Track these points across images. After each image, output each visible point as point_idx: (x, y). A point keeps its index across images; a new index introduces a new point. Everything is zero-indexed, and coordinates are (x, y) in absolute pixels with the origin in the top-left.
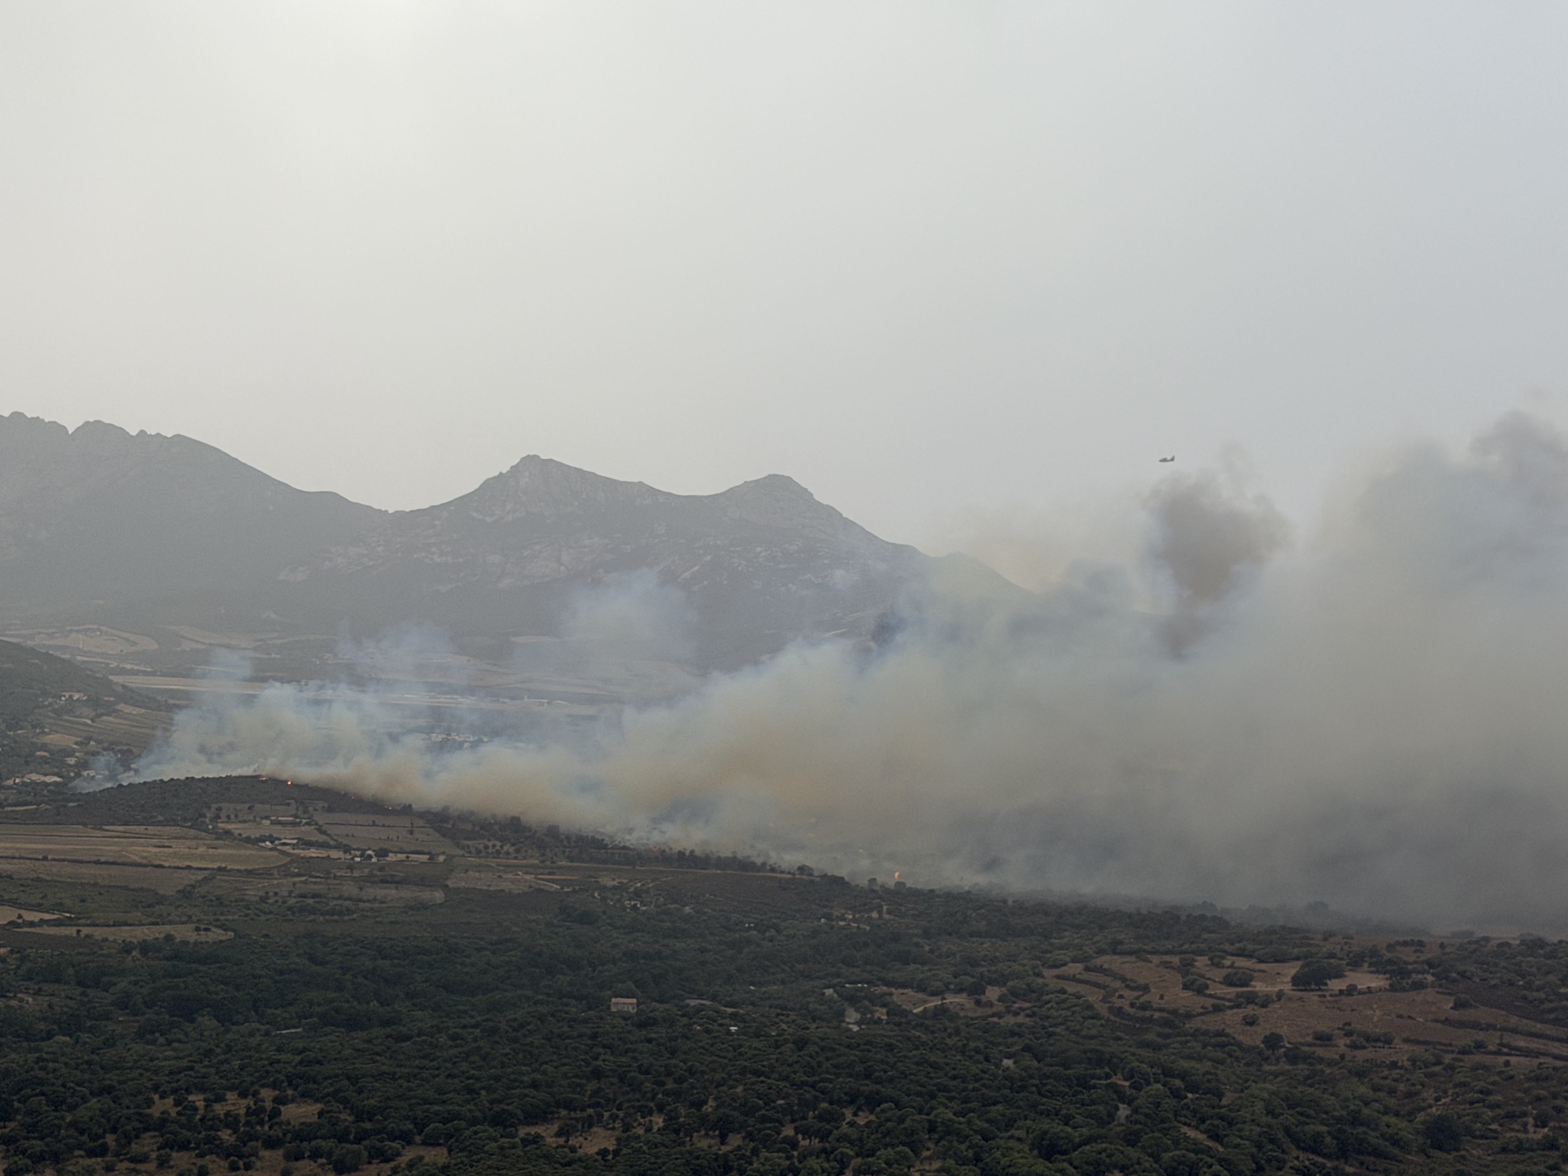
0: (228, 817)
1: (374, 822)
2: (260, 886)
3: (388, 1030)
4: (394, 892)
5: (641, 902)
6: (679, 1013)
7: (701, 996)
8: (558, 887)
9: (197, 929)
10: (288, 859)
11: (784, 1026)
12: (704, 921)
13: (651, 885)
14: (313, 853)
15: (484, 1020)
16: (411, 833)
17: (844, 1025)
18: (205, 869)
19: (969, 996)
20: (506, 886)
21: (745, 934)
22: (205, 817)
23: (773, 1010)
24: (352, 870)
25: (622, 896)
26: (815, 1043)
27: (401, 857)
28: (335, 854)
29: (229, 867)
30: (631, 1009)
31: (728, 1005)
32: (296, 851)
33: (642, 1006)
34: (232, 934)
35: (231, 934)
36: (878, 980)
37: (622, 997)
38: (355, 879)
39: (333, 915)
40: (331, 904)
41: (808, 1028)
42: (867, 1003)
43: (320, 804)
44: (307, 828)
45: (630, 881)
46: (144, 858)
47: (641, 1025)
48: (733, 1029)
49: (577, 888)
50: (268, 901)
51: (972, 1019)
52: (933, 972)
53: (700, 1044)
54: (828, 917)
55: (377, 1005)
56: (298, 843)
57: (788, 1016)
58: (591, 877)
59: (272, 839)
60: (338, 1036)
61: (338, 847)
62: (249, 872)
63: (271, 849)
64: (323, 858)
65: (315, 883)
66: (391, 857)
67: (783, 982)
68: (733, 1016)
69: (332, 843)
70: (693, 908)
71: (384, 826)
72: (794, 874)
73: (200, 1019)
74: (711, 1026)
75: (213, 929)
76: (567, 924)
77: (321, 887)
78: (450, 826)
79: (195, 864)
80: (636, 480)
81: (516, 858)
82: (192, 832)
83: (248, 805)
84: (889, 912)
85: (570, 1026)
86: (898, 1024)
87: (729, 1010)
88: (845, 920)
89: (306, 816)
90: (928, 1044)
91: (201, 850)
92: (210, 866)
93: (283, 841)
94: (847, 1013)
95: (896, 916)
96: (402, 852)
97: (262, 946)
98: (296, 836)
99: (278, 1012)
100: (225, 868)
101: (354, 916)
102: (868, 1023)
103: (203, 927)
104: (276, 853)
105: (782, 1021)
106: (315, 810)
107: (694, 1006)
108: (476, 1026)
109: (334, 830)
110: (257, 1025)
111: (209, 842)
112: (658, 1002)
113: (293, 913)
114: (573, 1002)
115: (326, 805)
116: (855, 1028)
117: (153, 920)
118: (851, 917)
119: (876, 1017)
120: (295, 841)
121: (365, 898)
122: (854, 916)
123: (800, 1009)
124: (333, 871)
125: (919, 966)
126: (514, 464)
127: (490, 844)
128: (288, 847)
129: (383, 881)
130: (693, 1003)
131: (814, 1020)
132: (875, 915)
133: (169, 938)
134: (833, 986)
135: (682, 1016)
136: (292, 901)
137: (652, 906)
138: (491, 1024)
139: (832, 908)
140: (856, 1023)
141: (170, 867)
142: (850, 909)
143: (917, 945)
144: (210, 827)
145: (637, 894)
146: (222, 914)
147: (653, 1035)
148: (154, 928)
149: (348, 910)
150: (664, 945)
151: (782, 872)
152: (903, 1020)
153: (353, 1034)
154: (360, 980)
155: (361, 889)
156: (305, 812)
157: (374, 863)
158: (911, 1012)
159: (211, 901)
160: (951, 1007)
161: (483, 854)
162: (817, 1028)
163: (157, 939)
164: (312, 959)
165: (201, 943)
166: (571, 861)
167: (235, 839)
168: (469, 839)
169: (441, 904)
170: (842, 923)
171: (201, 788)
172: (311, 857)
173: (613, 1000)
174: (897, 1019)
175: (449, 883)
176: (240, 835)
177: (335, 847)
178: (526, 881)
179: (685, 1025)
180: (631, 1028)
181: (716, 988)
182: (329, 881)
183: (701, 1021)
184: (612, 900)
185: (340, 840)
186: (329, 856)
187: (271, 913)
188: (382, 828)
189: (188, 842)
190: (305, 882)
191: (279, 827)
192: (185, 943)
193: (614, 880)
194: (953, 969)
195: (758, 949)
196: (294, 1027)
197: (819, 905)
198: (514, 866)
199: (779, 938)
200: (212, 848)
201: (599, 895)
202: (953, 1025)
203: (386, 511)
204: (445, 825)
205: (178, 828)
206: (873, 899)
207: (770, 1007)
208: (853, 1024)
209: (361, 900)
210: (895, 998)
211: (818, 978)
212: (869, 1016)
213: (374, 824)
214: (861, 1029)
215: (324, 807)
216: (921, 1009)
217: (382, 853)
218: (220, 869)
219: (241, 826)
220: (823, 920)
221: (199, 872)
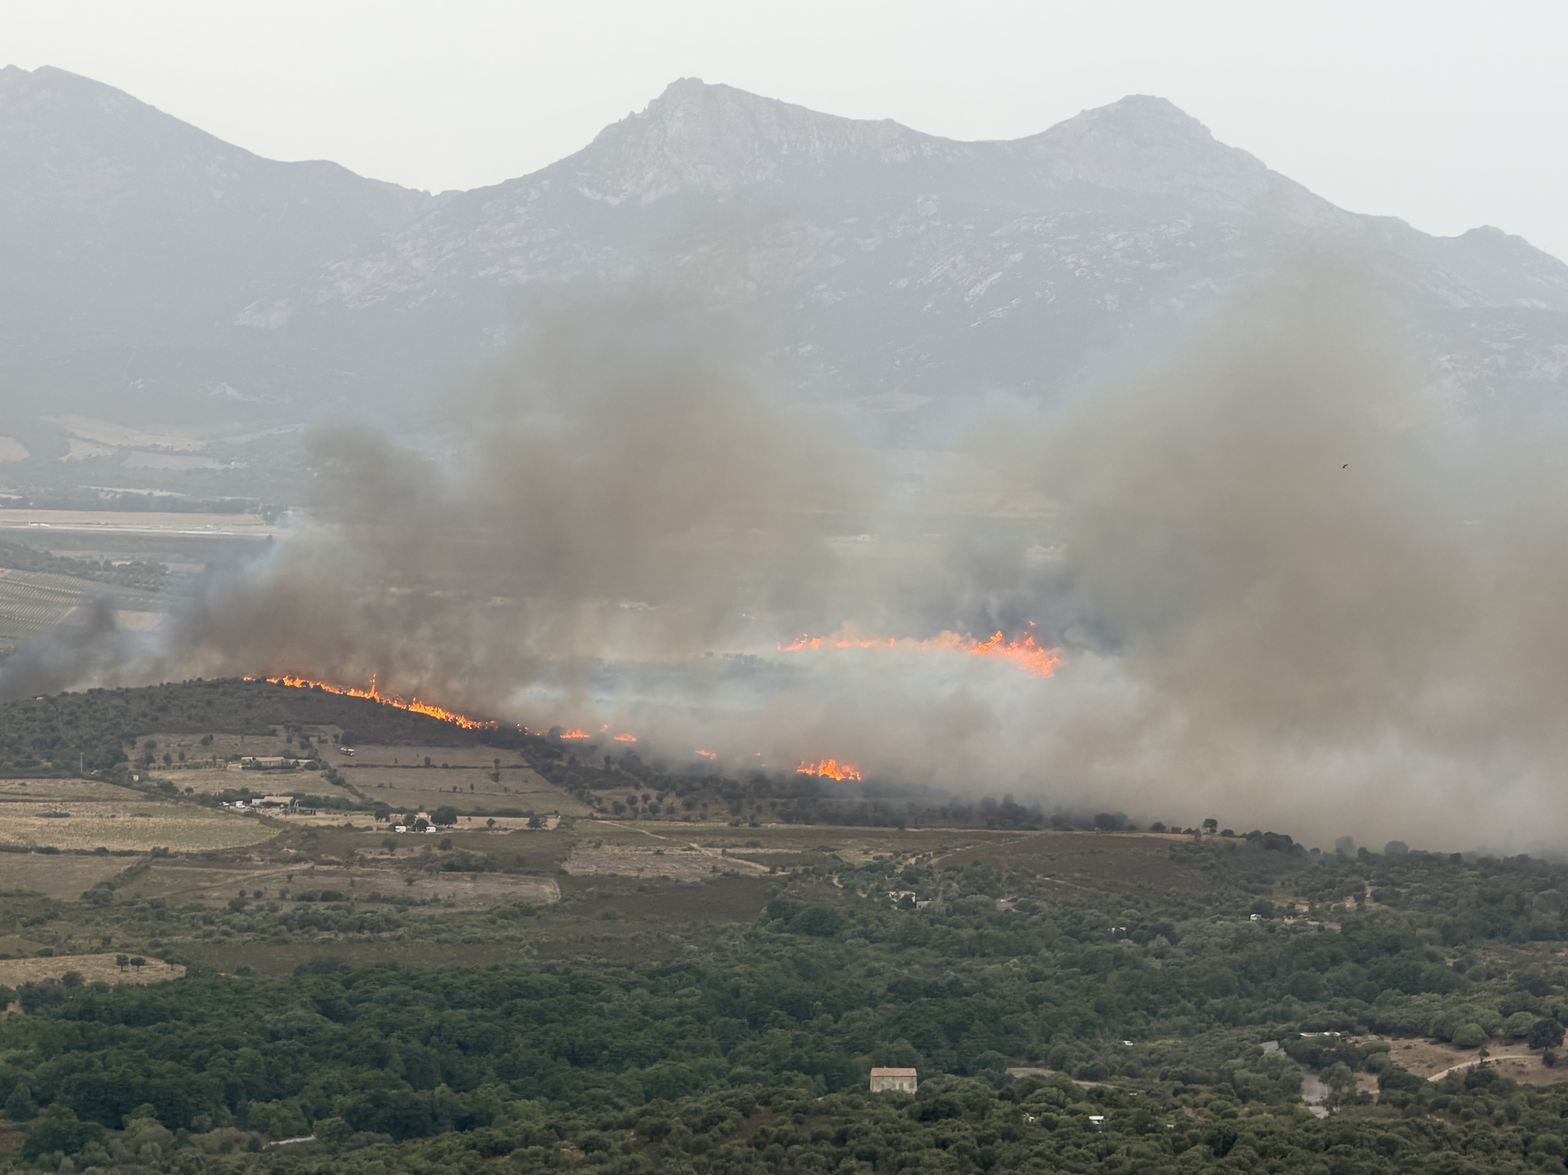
0: (167, 759)
1: (428, 761)
2: (230, 880)
3: (469, 1136)
4: (469, 885)
5: (919, 893)
6: (997, 1093)
7: (1033, 1059)
8: (767, 869)
9: (122, 962)
10: (277, 832)
11: (1189, 1112)
12: (1035, 924)
13: (934, 861)
14: (321, 819)
15: (642, 1114)
16: (496, 777)
17: (1301, 1106)
18: (130, 853)
19: (1532, 1048)
20: (669, 870)
21: (1112, 946)
22: (126, 759)
23: (1167, 1083)
24: (392, 850)
25: (883, 882)
26: (1249, 1142)
27: (482, 821)
28: (361, 820)
29: (171, 850)
30: (906, 1087)
31: (1084, 1075)
32: (292, 817)
33: (928, 1082)
34: (183, 968)
35: (181, 970)
36: (1360, 1022)
37: (889, 1065)
38: (398, 864)
39: (360, 930)
40: (357, 910)
41: (1234, 1115)
42: (1342, 1066)
43: (330, 731)
44: (308, 775)
45: (897, 854)
46: (22, 836)
47: (927, 1116)
48: (1095, 1118)
49: (800, 869)
50: (246, 908)
51: (1542, 1090)
52: (1464, 1005)
53: (1036, 1148)
54: (1264, 911)
55: (448, 1090)
56: (292, 803)
57: (1196, 1092)
58: (823, 848)
59: (246, 796)
60: (380, 1149)
61: (364, 808)
62: (210, 858)
63: (247, 815)
64: (339, 828)
65: (327, 874)
66: (463, 824)
67: (1185, 1032)
68: (1097, 1096)
69: (355, 800)
70: (1014, 900)
71: (445, 766)
72: (1196, 833)
73: (133, 1123)
74: (1054, 1115)
75: (149, 960)
76: (786, 935)
77: (333, 880)
78: (564, 764)
79: (114, 846)
80: (881, 118)
81: (686, 819)
82: (106, 788)
83: (201, 737)
84: (1376, 898)
85: (798, 1122)
86: (1403, 1104)
87: (1087, 1085)
88: (1295, 915)
89: (306, 753)
90: (1459, 1140)
91: (122, 819)
92: (138, 847)
93: (266, 799)
94: (1304, 1084)
95: (1390, 905)
96: (479, 813)
97: (237, 991)
98: (291, 790)
99: (271, 1106)
100: (166, 849)
101: (401, 931)
102: (1344, 1102)
103: (130, 957)
104: (256, 822)
105: (1185, 1101)
106: (322, 742)
107: (1023, 1079)
108: (628, 1124)
109: (358, 777)
110: (233, 1131)
111: (135, 804)
112: (955, 1072)
113: (290, 930)
114: (802, 1076)
115: (340, 732)
116: (1322, 1113)
117: (42, 947)
118: (1306, 909)
119: (1359, 1093)
120: (287, 800)
121: (418, 898)
122: (1312, 906)
123: (1220, 1080)
124: (360, 851)
125: (1436, 996)
126: (656, 95)
127: (639, 794)
128: (276, 810)
129: (451, 867)
130: (1020, 1073)
131: (1244, 1098)
132: (1350, 904)
133: (72, 979)
134: (1279, 1038)
135: (1002, 1097)
136: (287, 908)
137: (939, 900)
138: (655, 1121)
139: (1270, 892)
140: (1324, 1103)
141: (68, 852)
142: (1304, 894)
143: (1432, 957)
144: (136, 778)
145: (910, 878)
146: (163, 934)
147: (948, 1134)
148: (44, 962)
149: (388, 921)
150: (963, 970)
151: (1176, 830)
152: (1411, 1096)
153: (408, 1144)
154: (415, 1045)
155: (410, 882)
156: (303, 747)
157: (431, 835)
158: (1425, 1080)
159: (143, 910)
160: (1499, 1070)
161: (628, 813)
162: (1251, 1114)
163: (52, 981)
164: (328, 1010)
165: (130, 986)
166: (788, 821)
167: (181, 797)
168: (600, 787)
169: (556, 906)
170: (1290, 921)
171: (116, 707)
172: (319, 827)
173: (875, 1072)
174: (1398, 1094)
175: (568, 867)
176: (189, 790)
177: (358, 808)
178: (707, 859)
179: (1006, 1115)
180: (908, 1122)
181: (1062, 1045)
182: (353, 869)
183: (1035, 1107)
184: (864, 890)
185: (368, 795)
186: (349, 825)
187: (250, 929)
188: (443, 771)
189: (101, 807)
190: (310, 873)
191: (259, 775)
192: (101, 988)
193: (866, 853)
194: (1501, 999)
195: (1137, 972)
196: (302, 1134)
197: (1246, 889)
198: (683, 833)
199: (1173, 950)
200: (142, 815)
201: (840, 882)
202: (1504, 1103)
203: (427, 193)
204: (556, 762)
205: (80, 781)
206: (1346, 876)
207: (1164, 1077)
208: (1317, 1104)
209: (413, 903)
210: (1393, 1056)
211: (1250, 1022)
212: (1346, 1089)
213: (428, 764)
214: (1332, 1114)
215: (336, 737)
216: (1445, 1073)
217: (444, 817)
218: (158, 854)
219: (190, 774)
220: (1253, 917)
221: (117, 860)
